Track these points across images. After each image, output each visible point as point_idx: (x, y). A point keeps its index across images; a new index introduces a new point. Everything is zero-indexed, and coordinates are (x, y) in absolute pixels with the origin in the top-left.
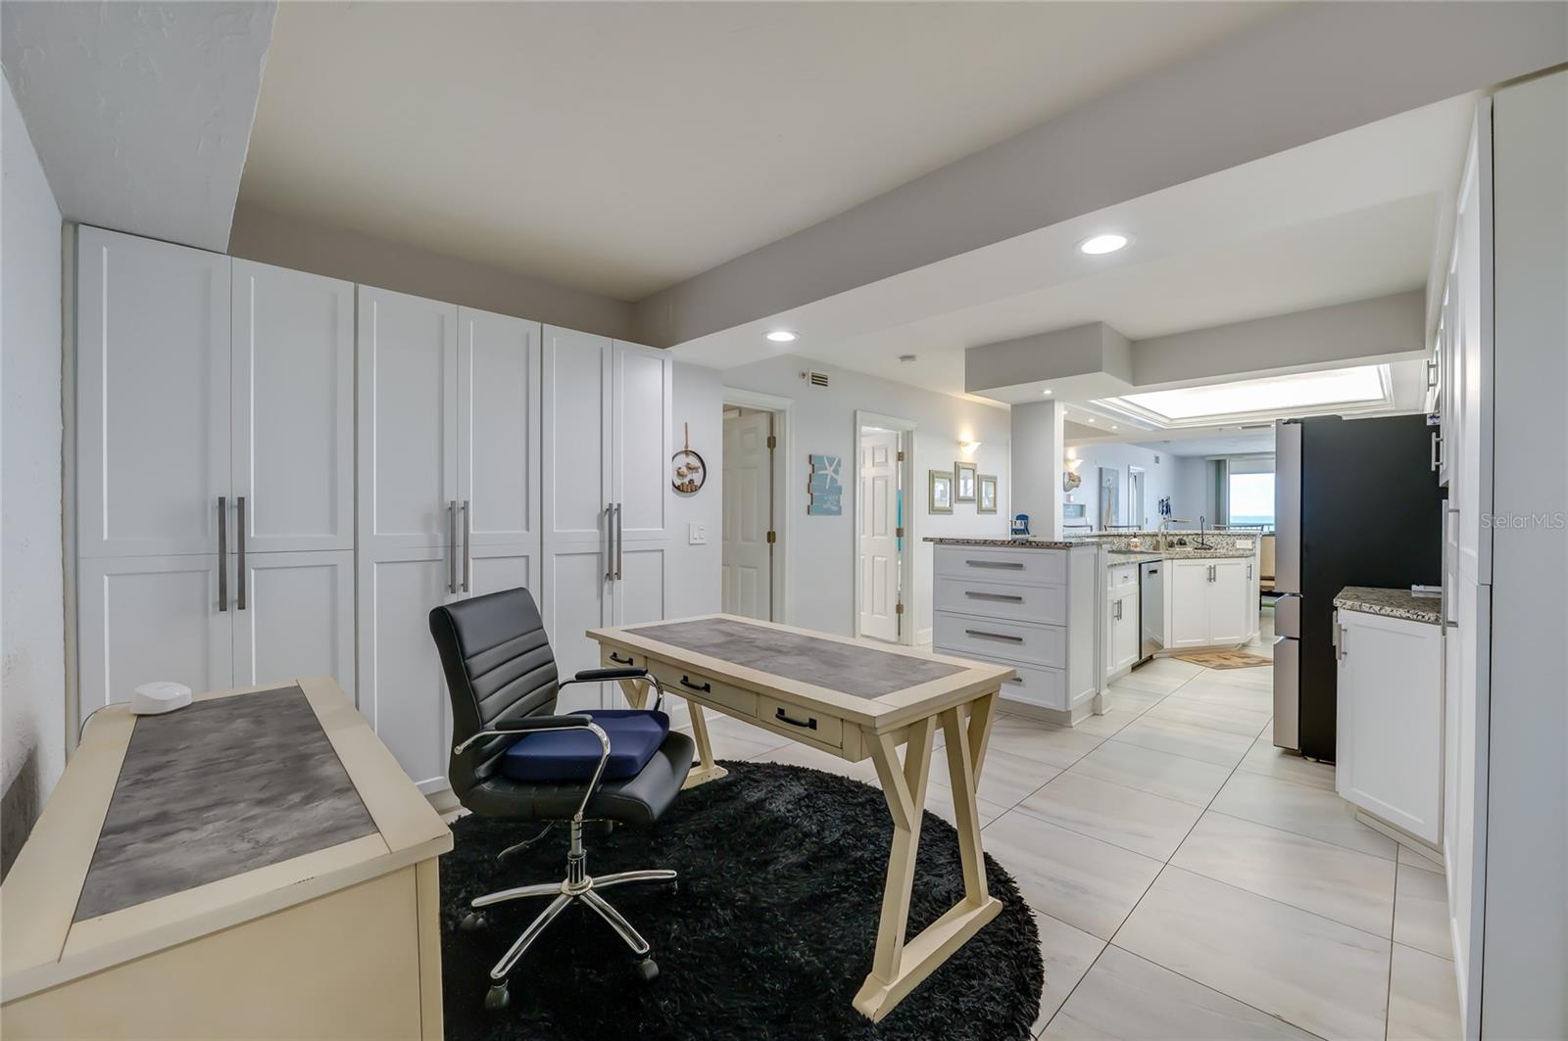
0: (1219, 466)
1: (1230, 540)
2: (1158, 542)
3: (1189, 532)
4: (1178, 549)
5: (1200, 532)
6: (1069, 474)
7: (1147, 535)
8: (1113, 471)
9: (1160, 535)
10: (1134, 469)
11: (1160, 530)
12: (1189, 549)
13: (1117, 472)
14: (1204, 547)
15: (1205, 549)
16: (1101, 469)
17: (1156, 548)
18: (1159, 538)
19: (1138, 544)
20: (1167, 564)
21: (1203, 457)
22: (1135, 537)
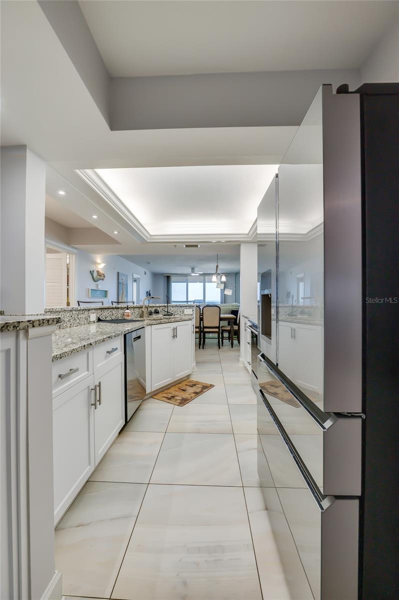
0: (168, 278)
1: (181, 309)
2: (143, 312)
3: (160, 305)
4: (154, 316)
5: (166, 305)
6: (97, 271)
7: (136, 307)
8: (125, 275)
9: (144, 307)
10: (135, 276)
11: (144, 303)
12: (160, 316)
13: (127, 276)
14: (169, 314)
15: (169, 315)
16: (118, 273)
17: (142, 316)
18: (143, 309)
19: (130, 314)
20: (148, 329)
21: (162, 274)
22: (128, 309)
